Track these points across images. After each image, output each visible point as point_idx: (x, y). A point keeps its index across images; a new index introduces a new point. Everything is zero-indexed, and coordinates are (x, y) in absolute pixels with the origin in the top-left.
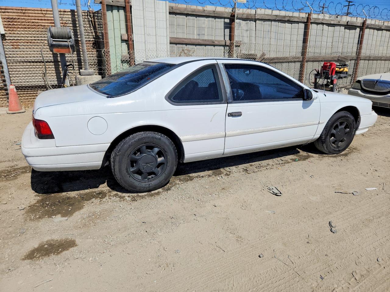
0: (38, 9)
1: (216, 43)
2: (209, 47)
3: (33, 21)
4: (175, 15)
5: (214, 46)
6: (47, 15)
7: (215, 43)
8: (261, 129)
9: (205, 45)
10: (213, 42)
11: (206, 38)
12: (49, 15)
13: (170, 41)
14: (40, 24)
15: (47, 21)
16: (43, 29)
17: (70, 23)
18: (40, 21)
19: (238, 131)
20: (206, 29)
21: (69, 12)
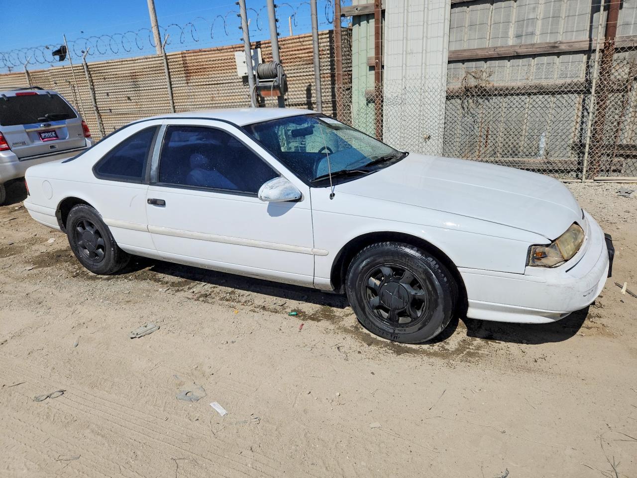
0: (296, 37)
1: (563, 47)
2: (545, 59)
3: (291, 53)
4: (466, 8)
5: (558, 54)
6: (304, 43)
7: (560, 50)
8: (196, 234)
9: (534, 56)
10: (554, 47)
11: (537, 39)
12: (307, 43)
13: (449, 58)
14: (297, 56)
15: (304, 51)
16: (300, 62)
17: (328, 50)
18: (297, 52)
19: (162, 229)
20: (539, 23)
21: (327, 34)
